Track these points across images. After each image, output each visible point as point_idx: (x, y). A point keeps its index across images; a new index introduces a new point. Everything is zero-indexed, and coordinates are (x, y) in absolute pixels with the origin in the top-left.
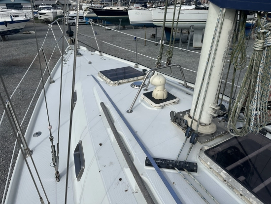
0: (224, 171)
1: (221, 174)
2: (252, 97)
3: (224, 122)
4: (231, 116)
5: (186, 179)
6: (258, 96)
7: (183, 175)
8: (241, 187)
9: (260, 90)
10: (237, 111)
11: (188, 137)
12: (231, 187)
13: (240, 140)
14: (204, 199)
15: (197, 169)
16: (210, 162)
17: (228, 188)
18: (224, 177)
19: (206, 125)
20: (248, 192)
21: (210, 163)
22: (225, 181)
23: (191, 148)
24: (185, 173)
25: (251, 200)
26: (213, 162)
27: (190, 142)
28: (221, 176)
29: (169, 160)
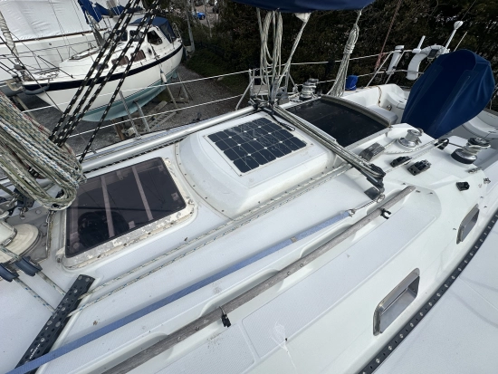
0: (114, 241)
1: (115, 245)
2: (23, 148)
3: (27, 210)
4: (30, 192)
5: (98, 299)
6: (29, 142)
7: (88, 302)
8: (142, 229)
9: (18, 131)
10: (29, 181)
11: (16, 277)
12: (136, 240)
13: (76, 205)
14: (139, 278)
15: (90, 278)
16: (89, 254)
17: (136, 244)
18: (120, 243)
19: (12, 239)
20: (150, 225)
21: (91, 254)
22: (125, 245)
23: (46, 278)
24: (86, 298)
25: (159, 226)
26: (92, 250)
27: (33, 275)
28: (118, 246)
29: (46, 326)
